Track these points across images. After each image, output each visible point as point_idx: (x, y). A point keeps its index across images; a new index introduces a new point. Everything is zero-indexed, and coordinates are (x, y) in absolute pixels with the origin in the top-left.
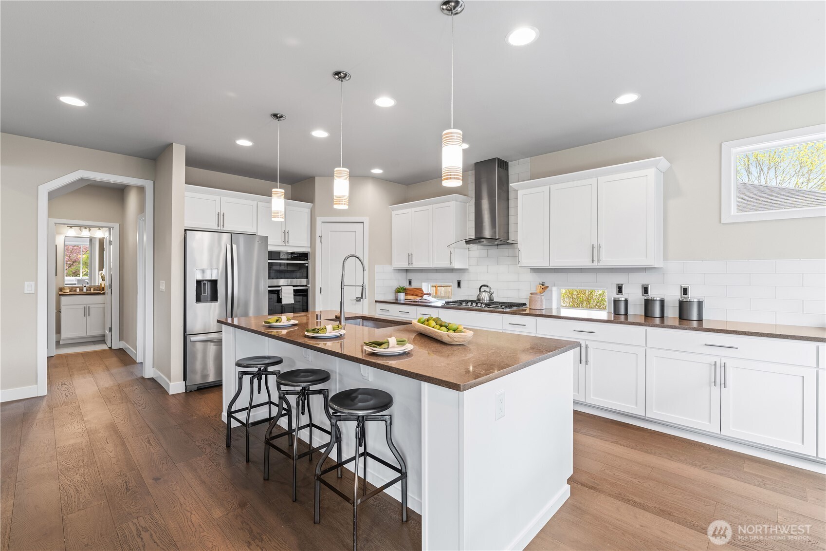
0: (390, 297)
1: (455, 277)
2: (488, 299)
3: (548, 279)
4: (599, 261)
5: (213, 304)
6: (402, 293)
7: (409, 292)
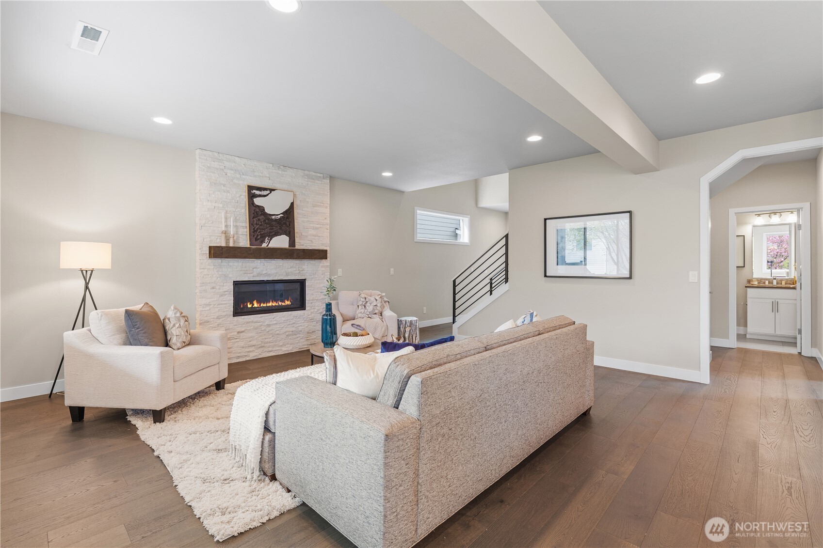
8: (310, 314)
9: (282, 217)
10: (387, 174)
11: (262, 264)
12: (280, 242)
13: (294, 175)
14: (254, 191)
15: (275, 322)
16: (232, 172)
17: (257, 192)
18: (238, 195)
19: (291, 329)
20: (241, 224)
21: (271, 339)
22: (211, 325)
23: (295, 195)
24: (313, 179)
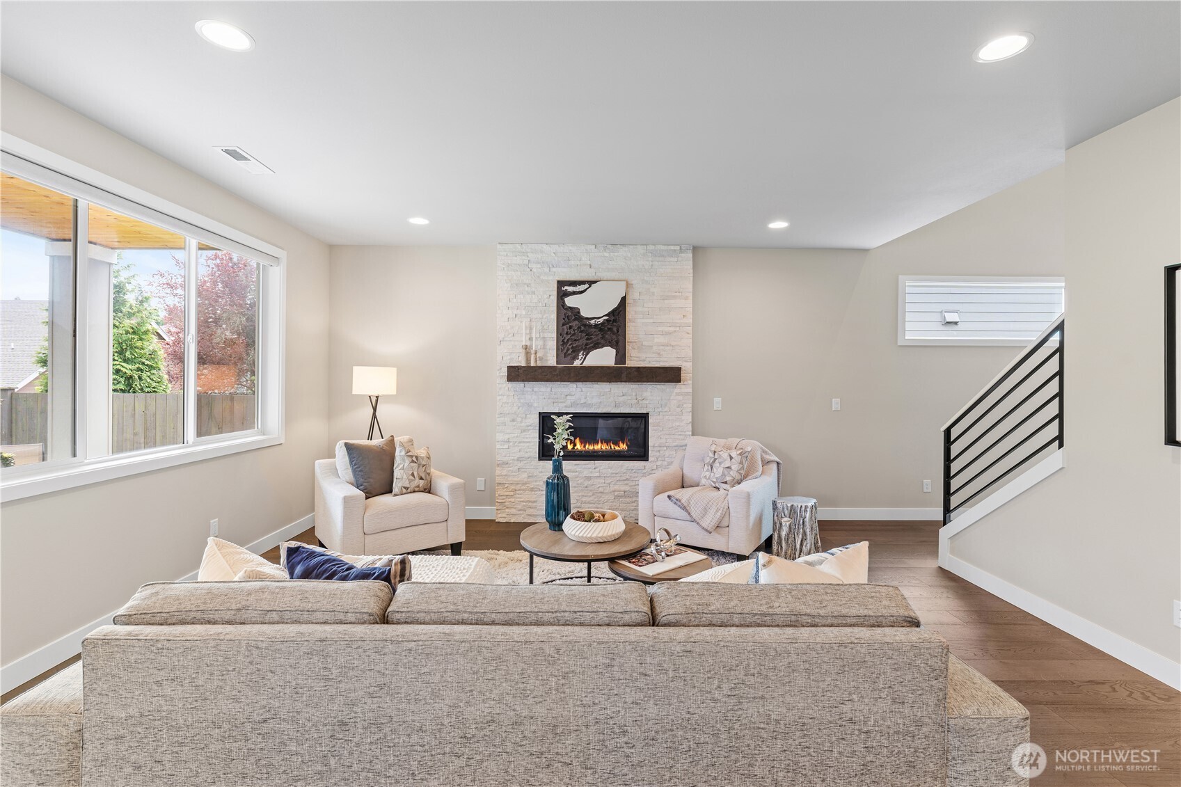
8: (655, 467)
9: (607, 320)
10: (778, 225)
11: (579, 390)
12: (603, 357)
13: (629, 255)
14: (566, 288)
15: (597, 474)
16: (539, 266)
17: (570, 289)
18: (546, 296)
19: (623, 488)
20: (549, 335)
21: (592, 498)
22: (511, 469)
23: (628, 285)
24: (663, 256)
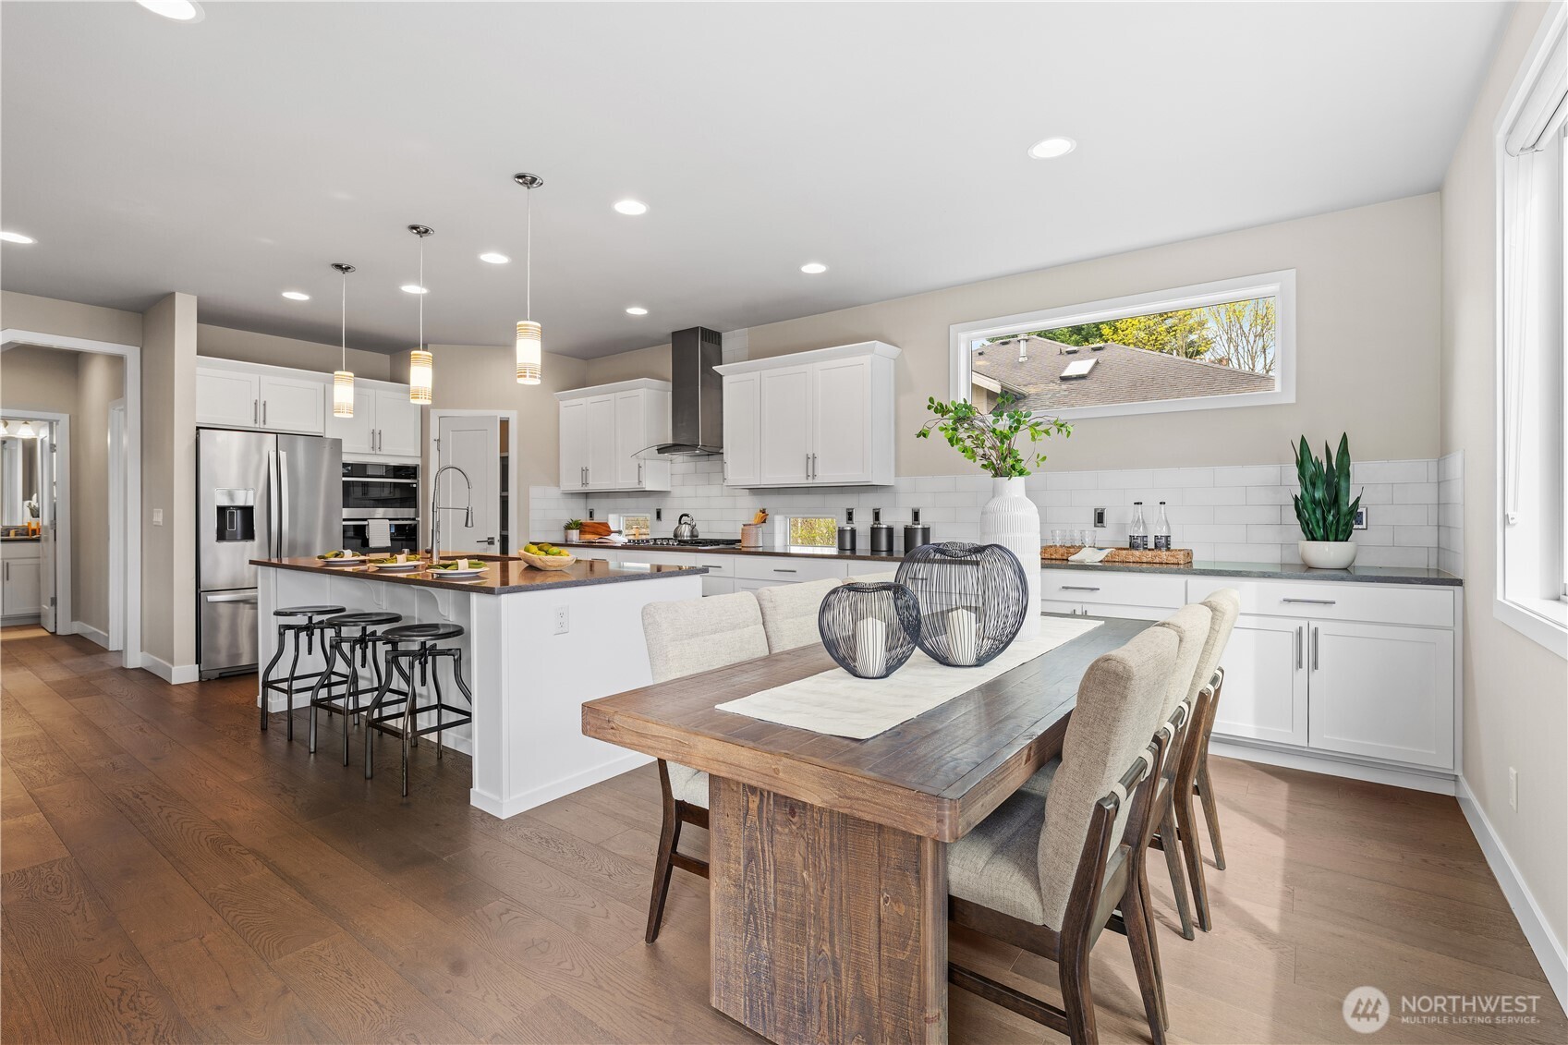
0: (559, 538)
1: (652, 504)
2: (689, 534)
3: (769, 502)
4: (814, 476)
5: (248, 544)
6: (574, 531)
7: (587, 529)
